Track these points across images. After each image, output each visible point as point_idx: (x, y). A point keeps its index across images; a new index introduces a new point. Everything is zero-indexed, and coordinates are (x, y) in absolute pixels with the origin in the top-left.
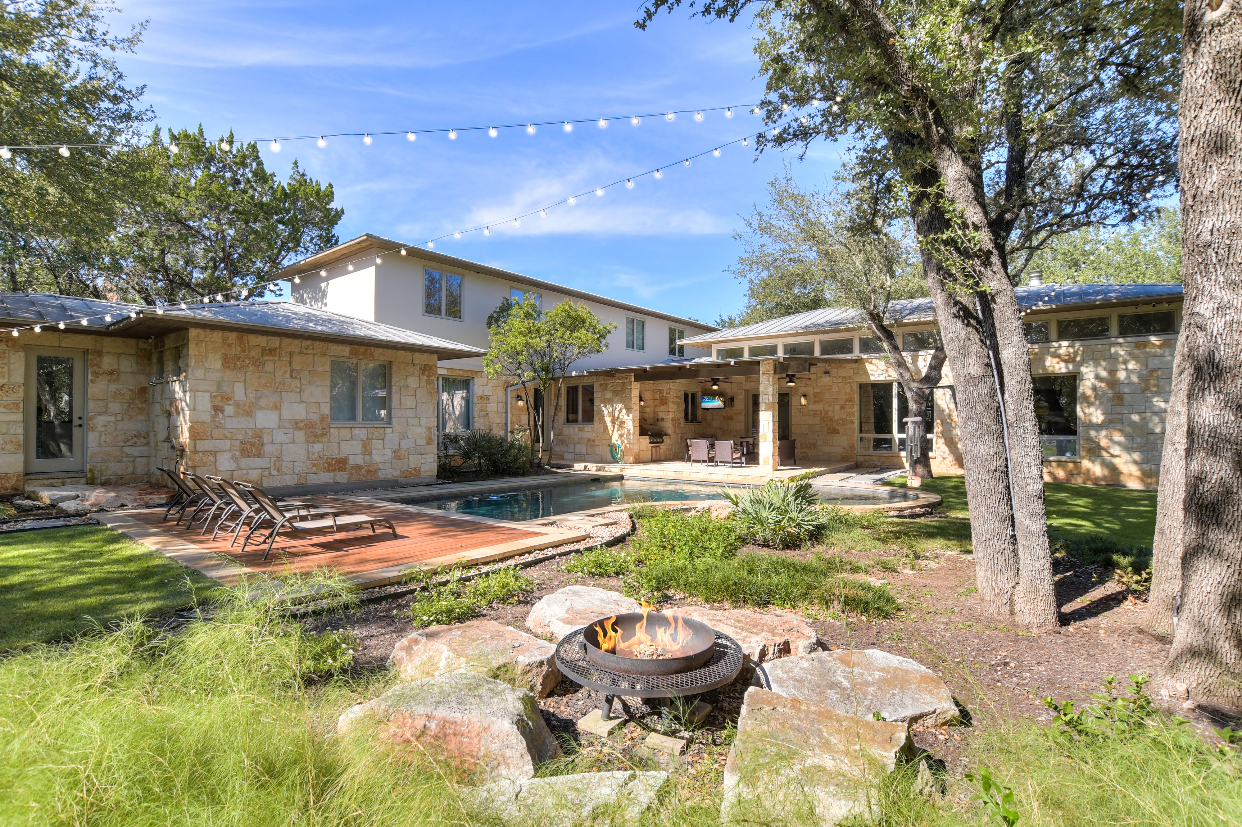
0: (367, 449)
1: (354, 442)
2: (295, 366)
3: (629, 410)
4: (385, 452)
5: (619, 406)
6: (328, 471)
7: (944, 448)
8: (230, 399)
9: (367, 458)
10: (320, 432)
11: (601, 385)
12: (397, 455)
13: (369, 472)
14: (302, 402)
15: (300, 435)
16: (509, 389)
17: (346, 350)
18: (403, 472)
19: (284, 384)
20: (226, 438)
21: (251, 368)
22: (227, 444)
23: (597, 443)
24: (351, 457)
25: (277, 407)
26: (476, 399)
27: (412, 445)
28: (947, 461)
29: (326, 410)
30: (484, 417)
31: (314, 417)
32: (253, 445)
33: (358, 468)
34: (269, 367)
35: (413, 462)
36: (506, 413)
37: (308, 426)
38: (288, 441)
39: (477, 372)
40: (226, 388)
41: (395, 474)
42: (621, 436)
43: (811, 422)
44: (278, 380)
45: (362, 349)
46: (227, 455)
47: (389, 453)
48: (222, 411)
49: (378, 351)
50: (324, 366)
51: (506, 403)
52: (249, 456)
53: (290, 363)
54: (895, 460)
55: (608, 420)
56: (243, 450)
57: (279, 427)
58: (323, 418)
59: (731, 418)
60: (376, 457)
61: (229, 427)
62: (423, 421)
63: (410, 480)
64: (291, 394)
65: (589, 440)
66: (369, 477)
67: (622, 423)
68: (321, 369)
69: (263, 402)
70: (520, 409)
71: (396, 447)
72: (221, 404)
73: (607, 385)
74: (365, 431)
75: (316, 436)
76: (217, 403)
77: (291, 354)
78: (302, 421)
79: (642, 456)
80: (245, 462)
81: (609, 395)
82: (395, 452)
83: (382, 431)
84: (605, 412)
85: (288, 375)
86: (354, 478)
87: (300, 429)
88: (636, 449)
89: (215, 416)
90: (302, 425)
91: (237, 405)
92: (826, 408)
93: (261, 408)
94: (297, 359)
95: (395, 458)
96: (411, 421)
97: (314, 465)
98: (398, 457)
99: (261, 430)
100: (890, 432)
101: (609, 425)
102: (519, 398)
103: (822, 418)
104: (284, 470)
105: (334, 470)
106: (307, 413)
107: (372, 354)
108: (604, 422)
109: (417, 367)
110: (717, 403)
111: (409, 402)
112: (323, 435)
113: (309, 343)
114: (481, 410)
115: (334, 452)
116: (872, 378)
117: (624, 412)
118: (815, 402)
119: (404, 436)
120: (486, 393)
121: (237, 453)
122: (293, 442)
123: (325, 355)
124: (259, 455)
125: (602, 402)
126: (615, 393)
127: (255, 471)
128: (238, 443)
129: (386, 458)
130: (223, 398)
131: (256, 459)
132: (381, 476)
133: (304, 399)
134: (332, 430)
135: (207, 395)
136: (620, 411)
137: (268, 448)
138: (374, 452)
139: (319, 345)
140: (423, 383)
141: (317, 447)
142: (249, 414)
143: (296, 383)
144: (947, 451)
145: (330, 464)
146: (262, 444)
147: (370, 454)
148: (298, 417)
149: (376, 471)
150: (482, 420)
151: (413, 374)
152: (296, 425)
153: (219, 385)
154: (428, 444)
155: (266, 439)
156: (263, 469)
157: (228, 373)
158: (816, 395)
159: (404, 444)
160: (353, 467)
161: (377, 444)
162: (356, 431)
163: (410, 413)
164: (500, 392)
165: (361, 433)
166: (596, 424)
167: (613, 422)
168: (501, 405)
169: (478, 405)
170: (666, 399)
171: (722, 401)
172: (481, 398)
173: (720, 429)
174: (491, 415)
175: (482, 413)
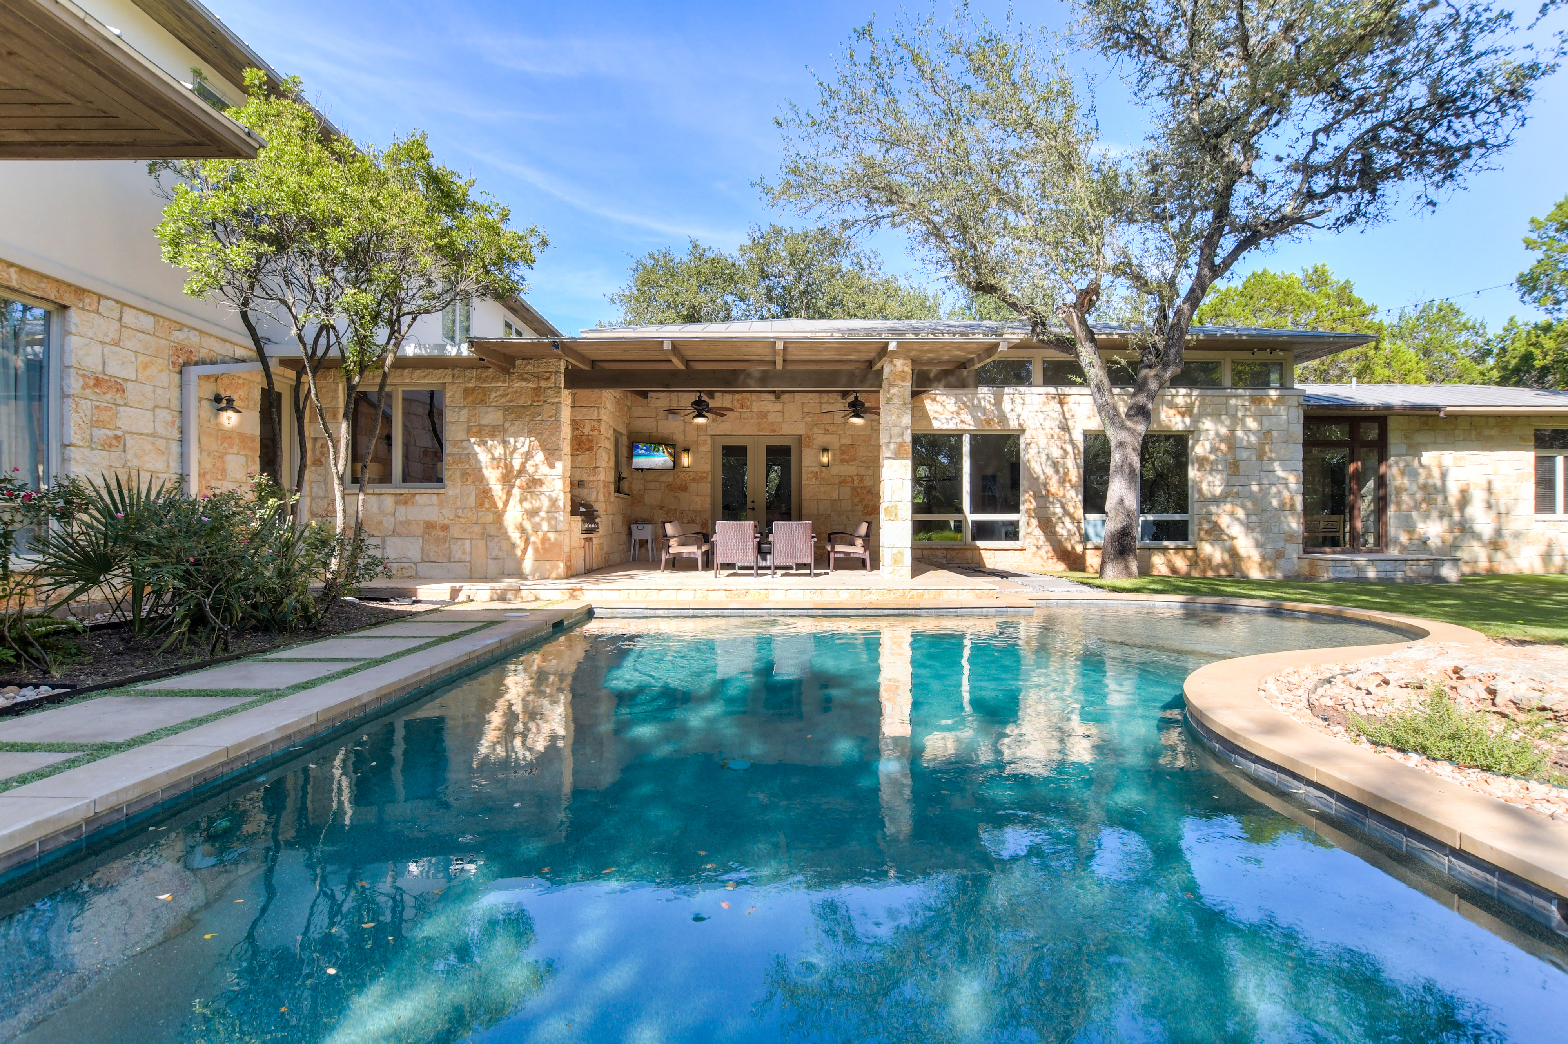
3: (552, 455)
5: (524, 443)
7: (1038, 532)
11: (467, 392)
16: (194, 372)
23: (455, 532)
26: (75, 384)
28: (1043, 552)
30: (107, 446)
36: (182, 441)
39: (80, 291)
42: (532, 513)
43: (835, 496)
51: (182, 412)
54: (969, 554)
55: (492, 476)
59: (684, 488)
65: (430, 526)
67: (534, 482)
70: (226, 436)
73: (486, 392)
81: (492, 417)
84: (483, 456)
92: (862, 471)
100: (959, 510)
101: (497, 489)
102: (222, 403)
103: (854, 489)
108: (480, 478)
110: (661, 459)
114: (96, 423)
116: (936, 425)
117: (540, 456)
118: (843, 462)
120: (114, 369)
125: (469, 431)
126: (513, 412)
136: (528, 455)
144: (1043, 538)
150: (98, 450)
158: (843, 449)
164: (168, 378)
166: (454, 487)
167: (508, 479)
168: (164, 415)
169: (85, 405)
170: (590, 441)
171: (670, 454)
172: (98, 382)
173: (662, 508)
174: (130, 442)
175: (101, 433)
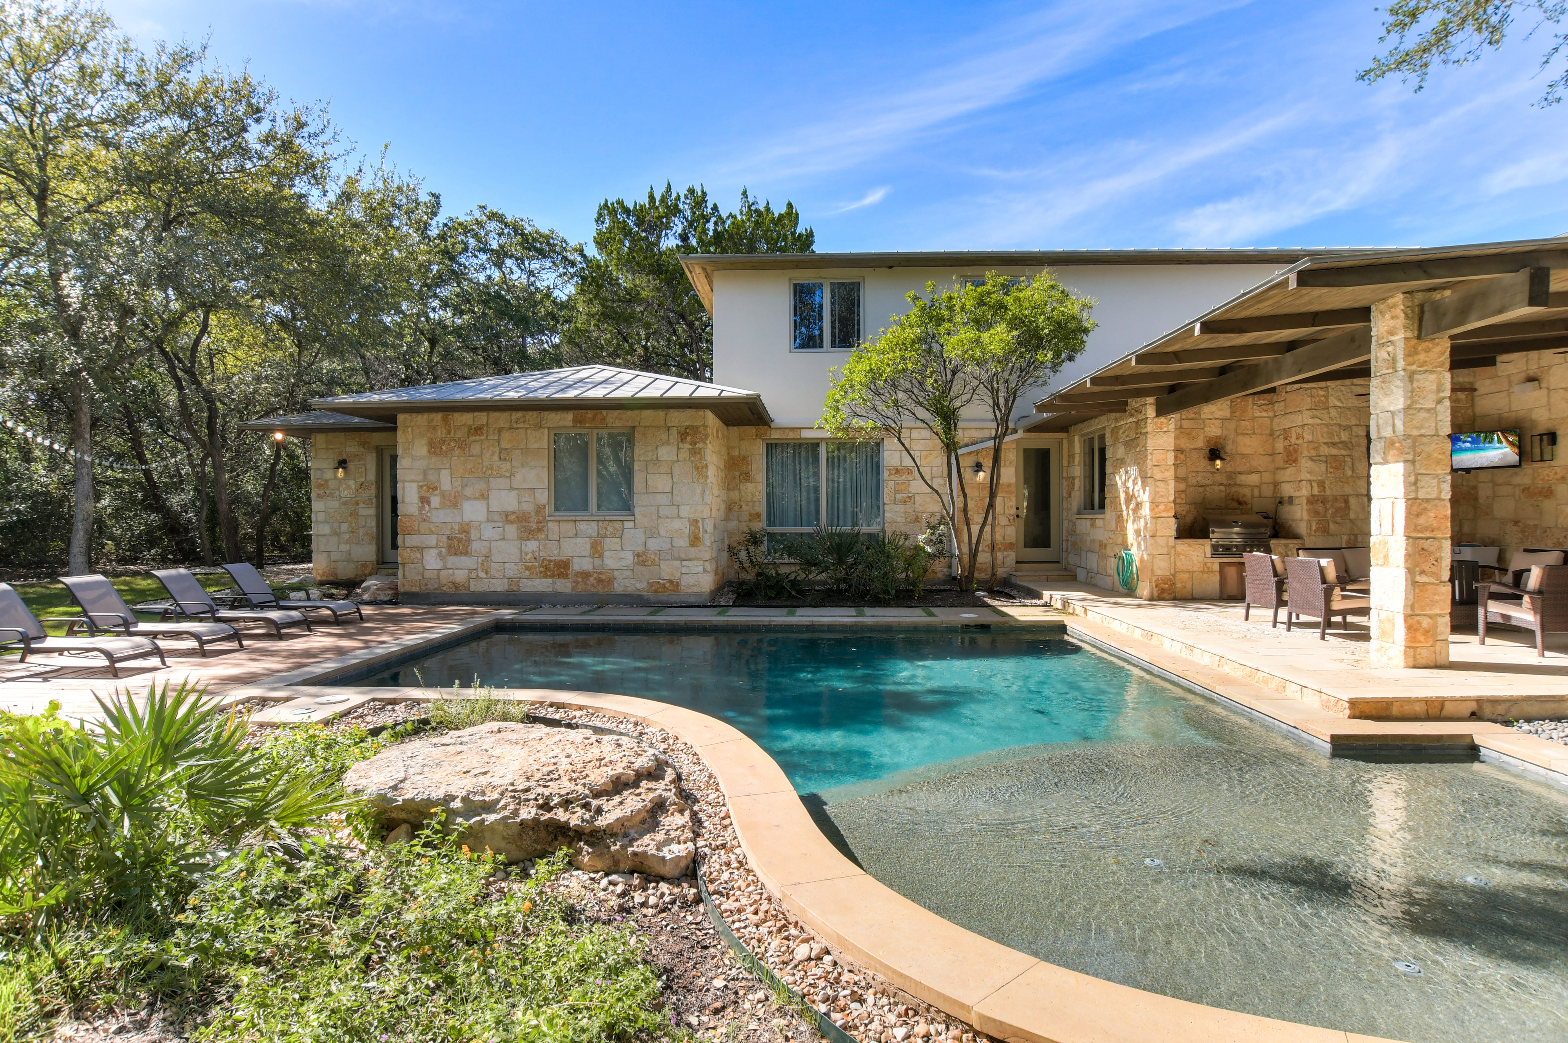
0: (597, 550)
1: (579, 540)
2: (505, 445)
3: (1143, 482)
4: (622, 554)
5: (1133, 470)
6: (546, 576)
8: (435, 489)
9: (598, 562)
10: (534, 526)
11: (1113, 431)
12: (641, 559)
13: (600, 581)
14: (512, 488)
15: (512, 530)
17: (567, 418)
18: (651, 585)
19: (492, 468)
20: (432, 533)
21: (457, 451)
22: (432, 540)
23: (1108, 550)
24: (576, 560)
25: (484, 497)
26: (886, 474)
27: (666, 546)
29: (543, 497)
30: (902, 502)
31: (528, 507)
32: (460, 541)
33: (585, 575)
34: (476, 449)
35: (668, 570)
37: (519, 519)
38: (497, 538)
40: (432, 477)
41: (638, 586)
44: (486, 463)
45: (590, 414)
46: (434, 552)
47: (629, 558)
48: (429, 503)
49: (611, 416)
50: (541, 441)
52: (456, 554)
53: (499, 441)
55: (1122, 500)
56: (450, 547)
57: (488, 520)
58: (539, 509)
59: (1548, 493)
60: (610, 562)
61: (436, 520)
62: (685, 511)
63: (663, 597)
64: (499, 480)
65: (1101, 543)
66: (600, 589)
67: (1138, 505)
68: (535, 446)
69: (468, 491)
70: (982, 486)
71: (640, 549)
72: (427, 495)
73: (1118, 430)
74: (594, 525)
75: (530, 531)
76: (423, 494)
77: (500, 430)
78: (513, 513)
79: (1183, 583)
80: (452, 561)
81: (1121, 451)
82: (638, 555)
83: (618, 525)
84: (1119, 483)
85: (496, 458)
86: (580, 588)
87: (512, 522)
88: (1162, 568)
89: (421, 509)
90: (512, 517)
91: (443, 495)
93: (468, 499)
94: (506, 435)
95: (638, 563)
96: (663, 511)
97: (527, 568)
98: (643, 563)
99: (468, 524)
101: (1124, 510)
102: (979, 467)
104: (493, 572)
105: (552, 576)
106: (519, 503)
107: (604, 419)
108: (1117, 502)
109: (674, 431)
110: (1499, 452)
111: (661, 482)
112: (539, 530)
113: (519, 414)
114: (897, 492)
115: (553, 553)
119: (652, 533)
120: (907, 462)
121: (444, 550)
122: (503, 539)
123: (540, 427)
124: (466, 553)
125: (1114, 464)
126: (1128, 445)
127: (462, 572)
128: (444, 539)
129: (624, 563)
130: (429, 488)
131: (463, 558)
132: (618, 587)
133: (515, 486)
134: (550, 524)
135: (415, 485)
136: (1135, 484)
137: (476, 546)
138: (607, 554)
139: (532, 416)
140: (684, 454)
141: (531, 546)
142: (455, 505)
143: (506, 466)
145: (547, 568)
146: (469, 540)
147: (601, 556)
148: (510, 509)
149: (611, 581)
150: (900, 508)
151: (667, 443)
152: (507, 517)
153: (425, 473)
154: (693, 545)
155: (474, 535)
156: (471, 570)
157: (434, 459)
159: (653, 544)
160: (578, 574)
161: (611, 543)
162: (583, 526)
163: (663, 499)
164: (938, 460)
165: (589, 528)
166: (1108, 513)
167: (1128, 503)
169: (891, 483)
170: (1296, 451)
171: (1512, 444)
172: (897, 471)
173: (1516, 523)
174: (917, 498)
175: (899, 496)
